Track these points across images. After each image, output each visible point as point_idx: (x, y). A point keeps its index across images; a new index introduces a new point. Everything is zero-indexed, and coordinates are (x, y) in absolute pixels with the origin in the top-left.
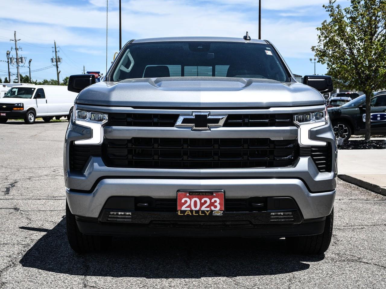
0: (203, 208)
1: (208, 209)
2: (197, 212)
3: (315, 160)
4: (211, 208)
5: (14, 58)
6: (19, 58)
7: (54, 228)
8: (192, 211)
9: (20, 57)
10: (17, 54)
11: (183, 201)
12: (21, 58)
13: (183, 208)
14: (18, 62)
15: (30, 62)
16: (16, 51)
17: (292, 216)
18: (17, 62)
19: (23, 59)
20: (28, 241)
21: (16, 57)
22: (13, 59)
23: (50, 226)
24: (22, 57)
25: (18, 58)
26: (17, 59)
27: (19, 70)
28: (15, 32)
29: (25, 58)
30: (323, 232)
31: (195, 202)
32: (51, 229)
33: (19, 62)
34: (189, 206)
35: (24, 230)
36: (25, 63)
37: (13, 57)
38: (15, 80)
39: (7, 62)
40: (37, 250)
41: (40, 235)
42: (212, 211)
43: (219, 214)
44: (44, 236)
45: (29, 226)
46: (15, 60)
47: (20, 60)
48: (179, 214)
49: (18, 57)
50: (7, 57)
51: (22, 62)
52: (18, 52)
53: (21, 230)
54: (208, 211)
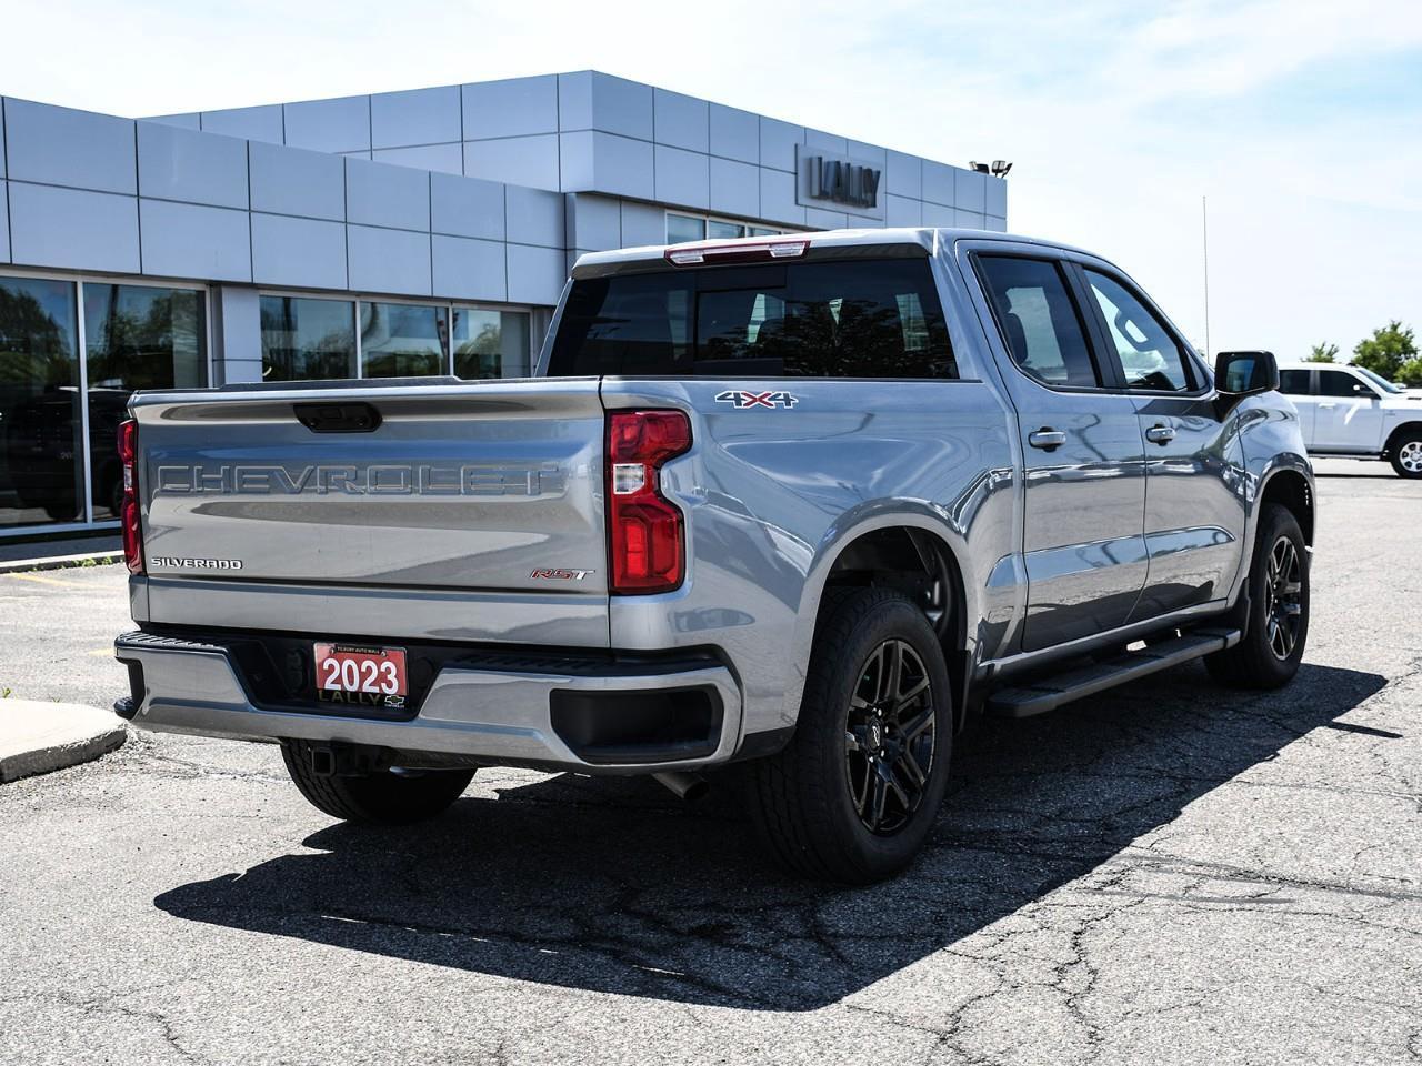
7: (1314, 728)
20: (1376, 708)
23: (1321, 734)
32: (1321, 728)
35: (1388, 730)
40: (1357, 693)
41: (1349, 717)
44: (1340, 715)
45: (1376, 739)
53: (1398, 732)
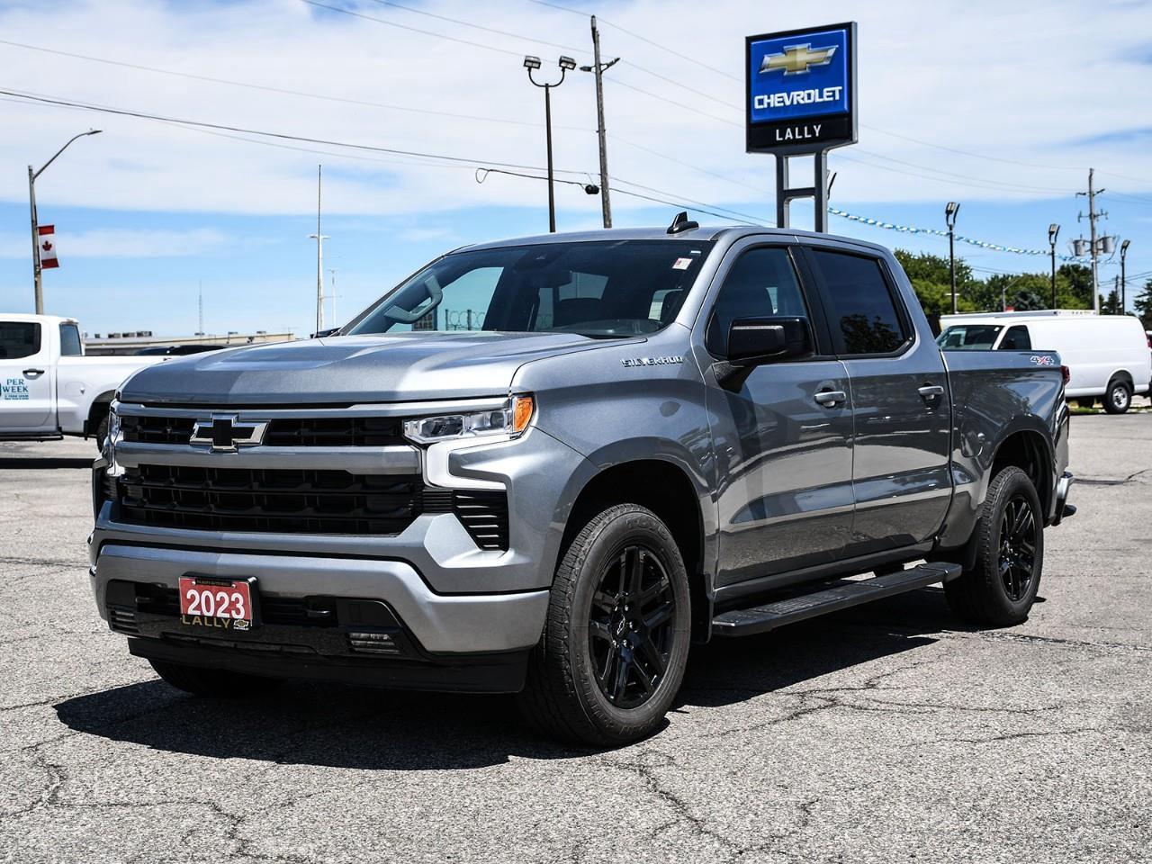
0: (220, 614)
1: (227, 615)
2: (210, 619)
3: (465, 523)
4: (231, 615)
5: (1085, 241)
6: (1100, 240)
8: (202, 617)
9: (1102, 236)
10: (1093, 229)
11: (189, 597)
12: (1104, 240)
13: (191, 611)
14: (1095, 251)
15: (1124, 247)
16: (1092, 223)
17: (392, 644)
18: (1091, 250)
19: (1110, 240)
21: (1090, 239)
22: (1081, 242)
24: (1107, 235)
25: (1095, 241)
26: (1092, 243)
27: (1099, 271)
28: (1091, 170)
29: (1114, 238)
30: (521, 689)
31: (207, 599)
33: (1098, 250)
34: (199, 607)
36: (1114, 253)
37: (1084, 238)
38: (1139, 296)
39: (1049, 254)
42: (233, 620)
43: (242, 628)
46: (1088, 246)
47: (1101, 246)
48: (184, 622)
49: (1096, 238)
50: (1048, 241)
51: (1105, 250)
52: (1095, 223)
54: (226, 619)
